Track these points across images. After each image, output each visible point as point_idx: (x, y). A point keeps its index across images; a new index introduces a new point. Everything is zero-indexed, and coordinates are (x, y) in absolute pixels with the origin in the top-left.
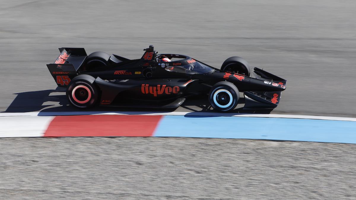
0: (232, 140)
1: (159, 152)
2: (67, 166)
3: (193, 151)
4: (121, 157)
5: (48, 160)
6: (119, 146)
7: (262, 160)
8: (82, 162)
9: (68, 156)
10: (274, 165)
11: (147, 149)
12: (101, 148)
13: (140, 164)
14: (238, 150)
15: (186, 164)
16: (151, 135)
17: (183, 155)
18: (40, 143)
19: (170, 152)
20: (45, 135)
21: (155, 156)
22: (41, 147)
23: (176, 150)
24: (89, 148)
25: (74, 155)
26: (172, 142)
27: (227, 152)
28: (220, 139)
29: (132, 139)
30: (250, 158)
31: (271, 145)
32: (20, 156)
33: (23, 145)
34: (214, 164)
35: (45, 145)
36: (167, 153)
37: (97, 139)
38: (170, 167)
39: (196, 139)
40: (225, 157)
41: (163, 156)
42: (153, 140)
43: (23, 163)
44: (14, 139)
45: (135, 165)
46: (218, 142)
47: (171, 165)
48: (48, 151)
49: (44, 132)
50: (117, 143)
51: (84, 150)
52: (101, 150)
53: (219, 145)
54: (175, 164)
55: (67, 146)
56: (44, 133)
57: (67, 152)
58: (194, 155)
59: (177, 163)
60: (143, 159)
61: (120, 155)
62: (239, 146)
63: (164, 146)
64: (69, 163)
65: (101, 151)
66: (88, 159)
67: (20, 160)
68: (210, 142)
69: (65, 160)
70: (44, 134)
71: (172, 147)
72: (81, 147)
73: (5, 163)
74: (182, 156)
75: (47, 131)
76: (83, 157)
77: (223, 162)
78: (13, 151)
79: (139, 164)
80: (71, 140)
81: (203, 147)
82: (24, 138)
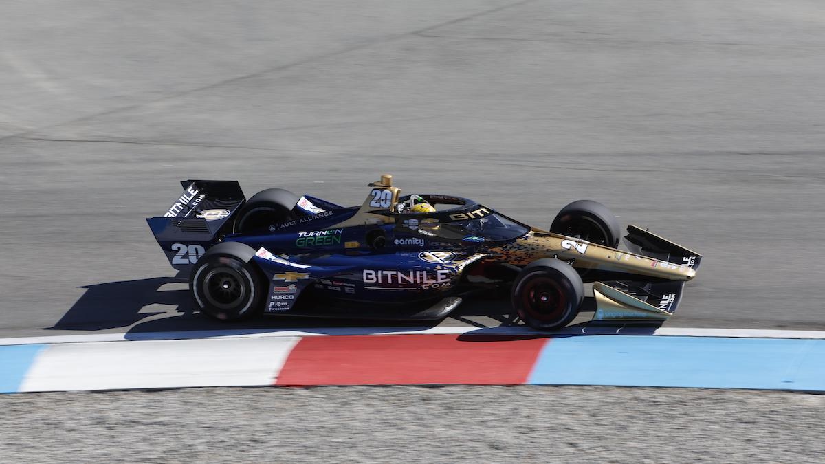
0: (712, 392)
1: (542, 419)
2: (331, 452)
3: (621, 419)
4: (452, 432)
5: (288, 440)
6: (449, 408)
7: (783, 437)
8: (364, 444)
9: (333, 430)
10: (812, 449)
11: (515, 412)
12: (409, 412)
13: (498, 448)
14: (727, 415)
15: (607, 449)
16: (524, 380)
17: (598, 427)
18: (270, 400)
19: (566, 420)
20: (277, 382)
21: (532, 430)
22: (272, 410)
23: (583, 414)
24: (378, 412)
25: (345, 426)
26: (571, 396)
27: (702, 420)
28: (684, 391)
29: (477, 390)
30: (755, 433)
31: (805, 403)
32: (226, 430)
33: (230, 404)
34: (670, 448)
35: (279, 404)
36: (560, 422)
37: (397, 391)
38: (567, 454)
39: (628, 389)
40: (694, 431)
41: (552, 430)
42: (526, 393)
43: (233, 447)
44: (211, 390)
45: (486, 451)
46: (678, 396)
47: (571, 450)
48: (288, 419)
49: (276, 375)
50: (443, 399)
51: (372, 416)
52: (407, 416)
53: (681, 403)
54: (580, 448)
55: (331, 406)
56: (276, 378)
57: (330, 421)
58: (623, 428)
59: (584, 445)
60: (504, 435)
61: (450, 427)
62: (730, 406)
63: (553, 407)
64: (337, 447)
65: (409, 419)
66: (379, 435)
67: (222, 437)
68: (660, 396)
69: (324, 438)
70: (276, 380)
71: (571, 410)
72: (363, 409)
73: (190, 446)
74: (594, 429)
75: (283, 373)
76: (368, 432)
77: (694, 444)
78: (208, 419)
79: (495, 447)
80: (340, 392)
81: (642, 409)
82: (230, 389)
